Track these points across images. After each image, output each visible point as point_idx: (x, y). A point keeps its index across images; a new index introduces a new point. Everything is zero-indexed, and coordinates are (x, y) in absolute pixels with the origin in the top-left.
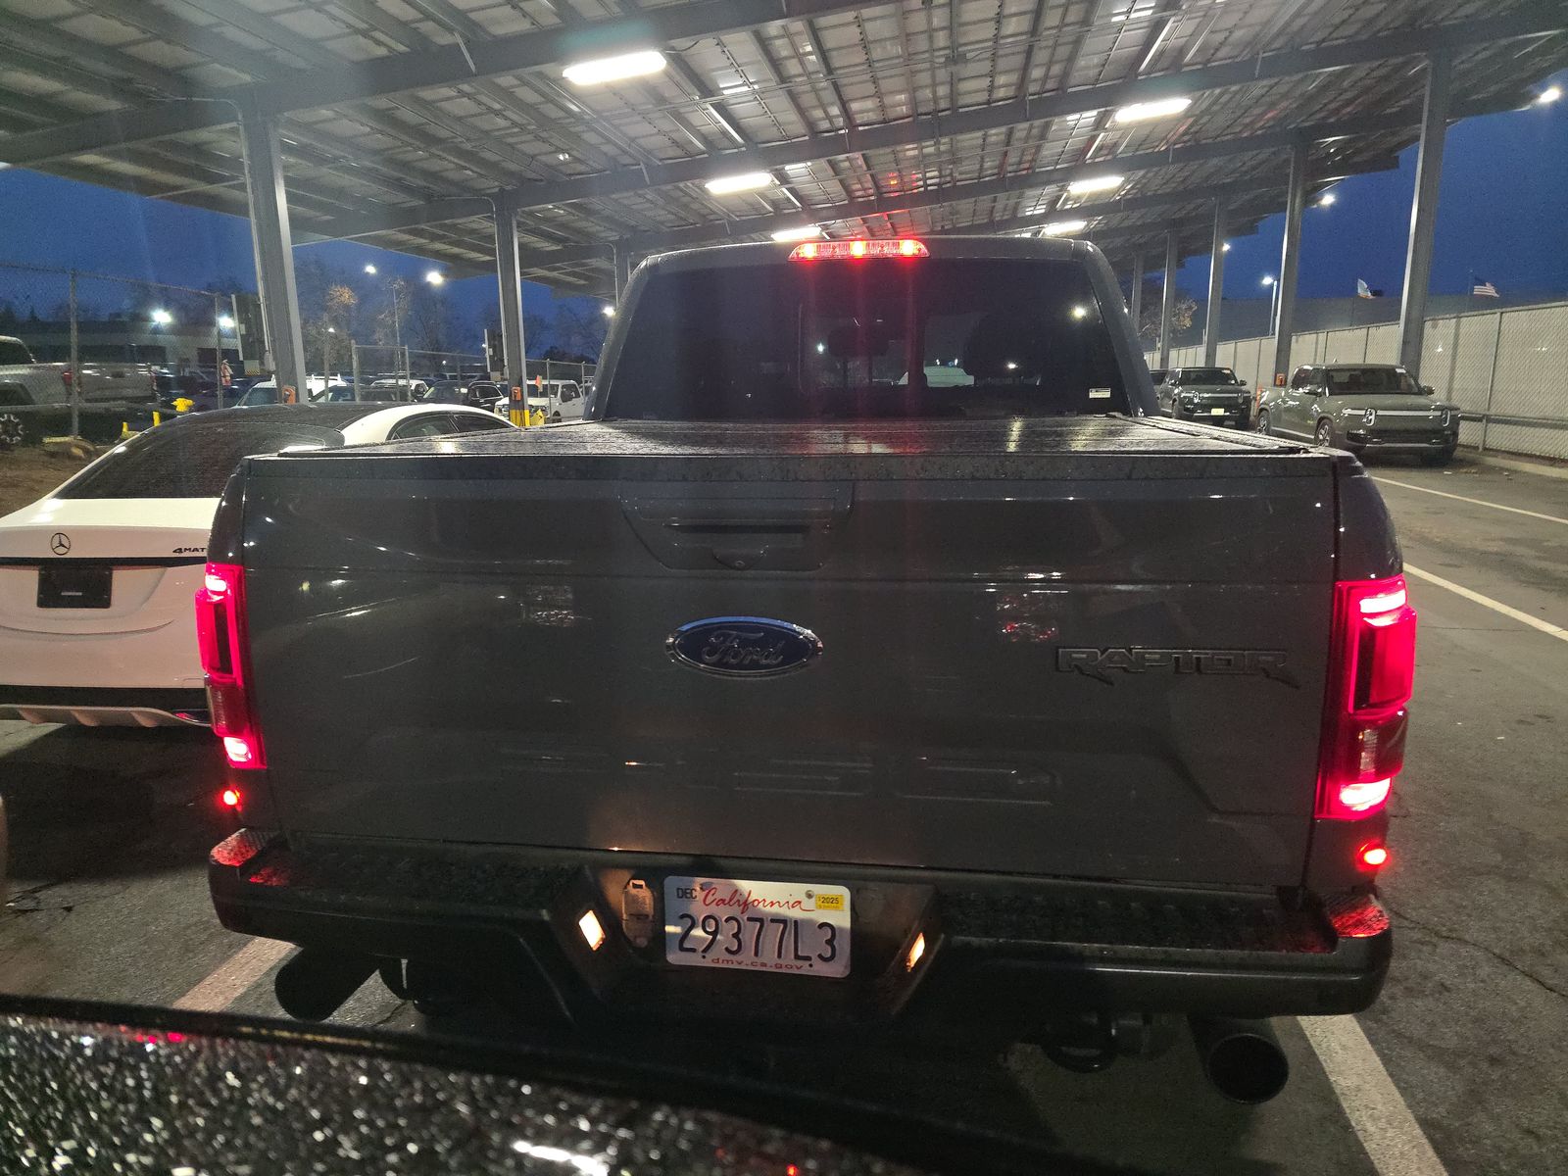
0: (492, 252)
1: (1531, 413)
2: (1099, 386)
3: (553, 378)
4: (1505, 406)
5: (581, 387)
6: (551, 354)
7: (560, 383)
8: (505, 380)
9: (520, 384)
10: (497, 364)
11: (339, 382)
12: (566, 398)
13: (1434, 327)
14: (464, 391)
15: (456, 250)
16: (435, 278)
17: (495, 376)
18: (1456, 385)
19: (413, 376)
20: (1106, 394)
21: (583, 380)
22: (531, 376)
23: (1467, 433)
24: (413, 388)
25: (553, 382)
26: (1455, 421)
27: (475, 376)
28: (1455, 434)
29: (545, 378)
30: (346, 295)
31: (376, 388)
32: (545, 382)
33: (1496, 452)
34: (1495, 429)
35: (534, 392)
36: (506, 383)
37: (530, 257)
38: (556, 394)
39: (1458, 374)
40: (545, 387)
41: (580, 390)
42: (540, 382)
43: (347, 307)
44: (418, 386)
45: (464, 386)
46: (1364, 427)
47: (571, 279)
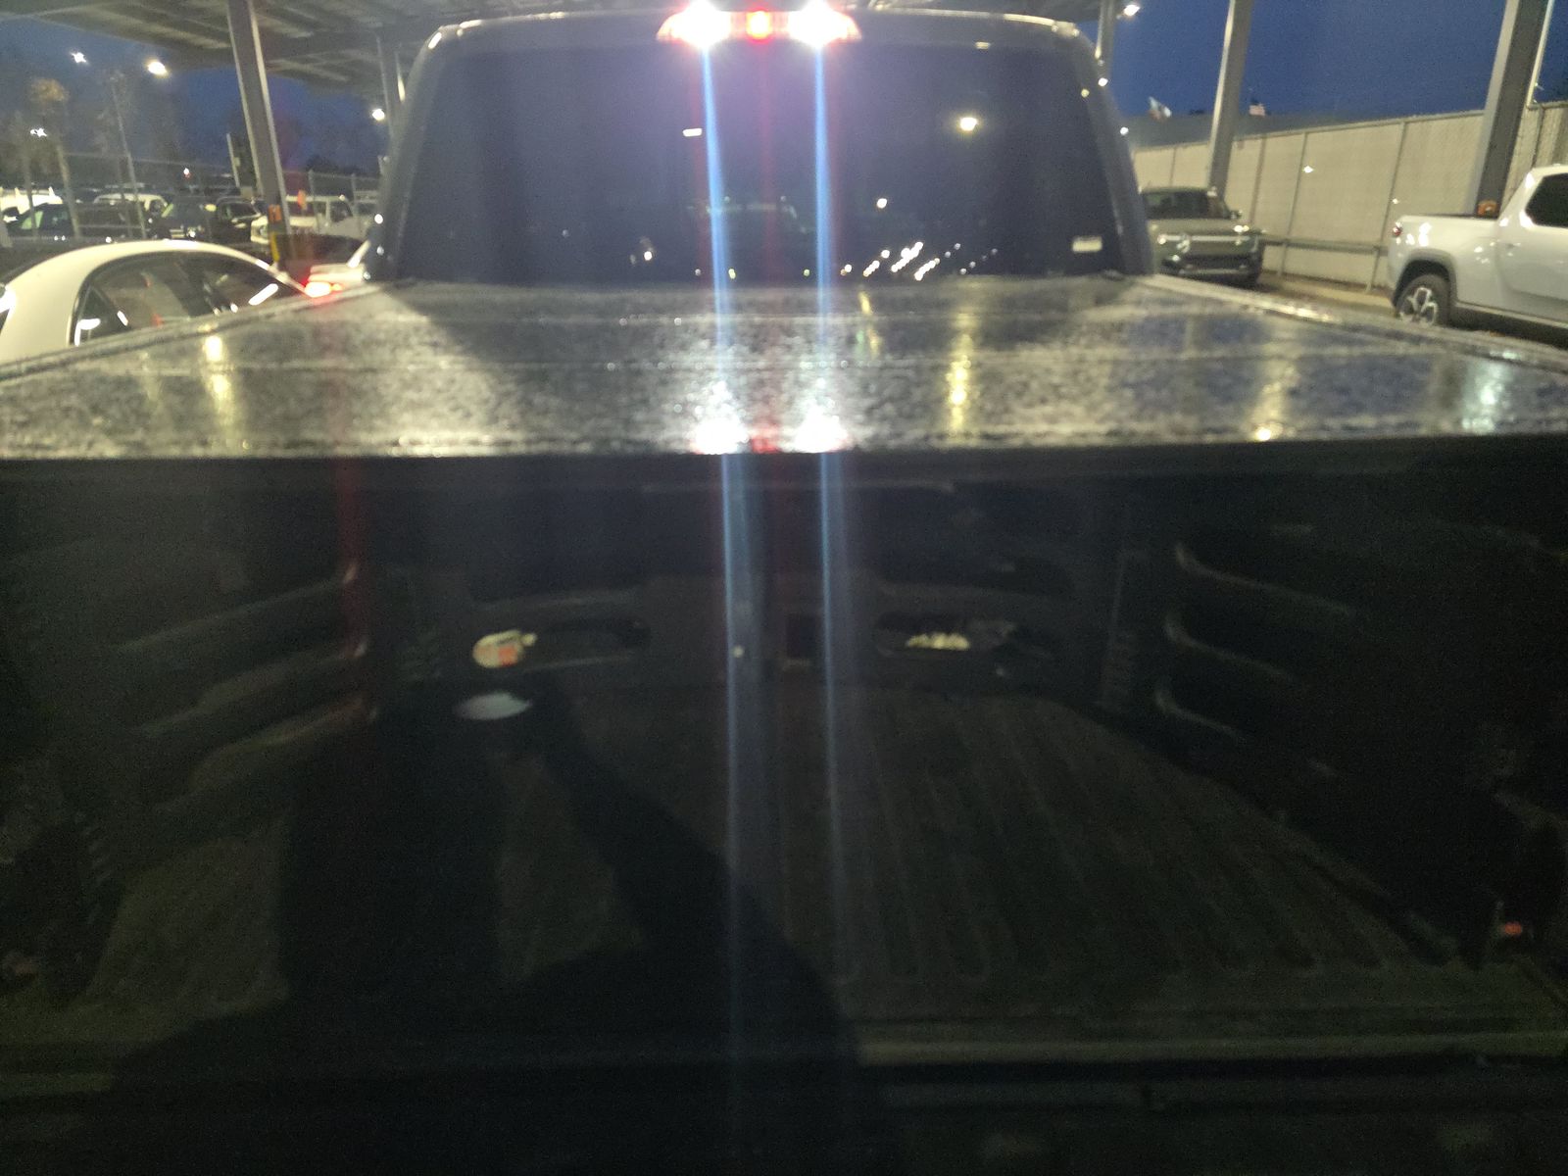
0: (225, 38)
1: (1331, 237)
2: (1087, 234)
3: (319, 192)
4: (1305, 231)
5: (353, 204)
6: (314, 164)
7: (327, 200)
8: (260, 196)
9: (278, 200)
10: (248, 176)
11: (51, 198)
12: (336, 218)
13: (1241, 147)
14: (211, 208)
15: (182, 35)
16: (157, 68)
17: (246, 191)
18: (1260, 207)
19: (147, 190)
20: (1093, 245)
21: (355, 195)
22: (292, 191)
23: (1271, 258)
24: (147, 206)
25: (320, 199)
26: (1263, 244)
27: (223, 190)
28: (1260, 259)
29: (308, 192)
30: (54, 91)
31: (99, 205)
32: (310, 199)
33: (1295, 277)
34: (1294, 252)
35: (296, 209)
36: (261, 199)
37: (275, 45)
38: (324, 212)
39: (1261, 197)
40: (310, 205)
41: (353, 208)
42: (303, 199)
43: (56, 104)
44: (153, 203)
45: (211, 202)
46: (1178, 253)
47: (325, 74)
